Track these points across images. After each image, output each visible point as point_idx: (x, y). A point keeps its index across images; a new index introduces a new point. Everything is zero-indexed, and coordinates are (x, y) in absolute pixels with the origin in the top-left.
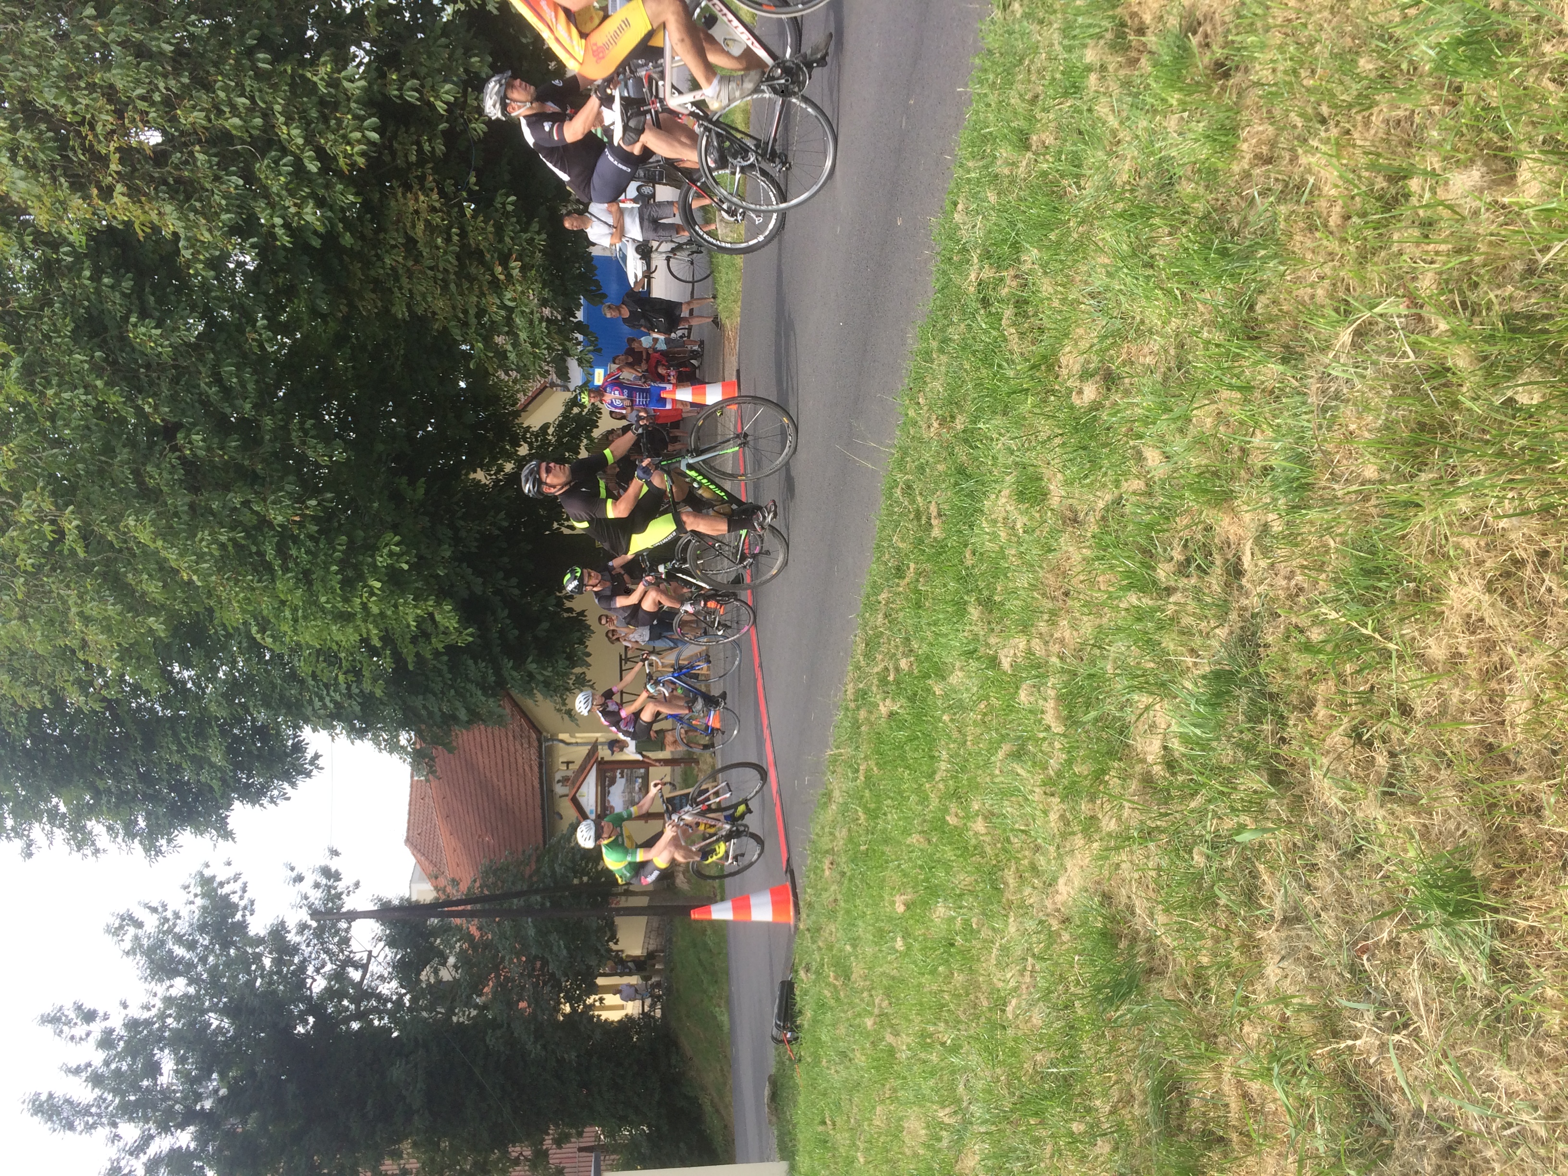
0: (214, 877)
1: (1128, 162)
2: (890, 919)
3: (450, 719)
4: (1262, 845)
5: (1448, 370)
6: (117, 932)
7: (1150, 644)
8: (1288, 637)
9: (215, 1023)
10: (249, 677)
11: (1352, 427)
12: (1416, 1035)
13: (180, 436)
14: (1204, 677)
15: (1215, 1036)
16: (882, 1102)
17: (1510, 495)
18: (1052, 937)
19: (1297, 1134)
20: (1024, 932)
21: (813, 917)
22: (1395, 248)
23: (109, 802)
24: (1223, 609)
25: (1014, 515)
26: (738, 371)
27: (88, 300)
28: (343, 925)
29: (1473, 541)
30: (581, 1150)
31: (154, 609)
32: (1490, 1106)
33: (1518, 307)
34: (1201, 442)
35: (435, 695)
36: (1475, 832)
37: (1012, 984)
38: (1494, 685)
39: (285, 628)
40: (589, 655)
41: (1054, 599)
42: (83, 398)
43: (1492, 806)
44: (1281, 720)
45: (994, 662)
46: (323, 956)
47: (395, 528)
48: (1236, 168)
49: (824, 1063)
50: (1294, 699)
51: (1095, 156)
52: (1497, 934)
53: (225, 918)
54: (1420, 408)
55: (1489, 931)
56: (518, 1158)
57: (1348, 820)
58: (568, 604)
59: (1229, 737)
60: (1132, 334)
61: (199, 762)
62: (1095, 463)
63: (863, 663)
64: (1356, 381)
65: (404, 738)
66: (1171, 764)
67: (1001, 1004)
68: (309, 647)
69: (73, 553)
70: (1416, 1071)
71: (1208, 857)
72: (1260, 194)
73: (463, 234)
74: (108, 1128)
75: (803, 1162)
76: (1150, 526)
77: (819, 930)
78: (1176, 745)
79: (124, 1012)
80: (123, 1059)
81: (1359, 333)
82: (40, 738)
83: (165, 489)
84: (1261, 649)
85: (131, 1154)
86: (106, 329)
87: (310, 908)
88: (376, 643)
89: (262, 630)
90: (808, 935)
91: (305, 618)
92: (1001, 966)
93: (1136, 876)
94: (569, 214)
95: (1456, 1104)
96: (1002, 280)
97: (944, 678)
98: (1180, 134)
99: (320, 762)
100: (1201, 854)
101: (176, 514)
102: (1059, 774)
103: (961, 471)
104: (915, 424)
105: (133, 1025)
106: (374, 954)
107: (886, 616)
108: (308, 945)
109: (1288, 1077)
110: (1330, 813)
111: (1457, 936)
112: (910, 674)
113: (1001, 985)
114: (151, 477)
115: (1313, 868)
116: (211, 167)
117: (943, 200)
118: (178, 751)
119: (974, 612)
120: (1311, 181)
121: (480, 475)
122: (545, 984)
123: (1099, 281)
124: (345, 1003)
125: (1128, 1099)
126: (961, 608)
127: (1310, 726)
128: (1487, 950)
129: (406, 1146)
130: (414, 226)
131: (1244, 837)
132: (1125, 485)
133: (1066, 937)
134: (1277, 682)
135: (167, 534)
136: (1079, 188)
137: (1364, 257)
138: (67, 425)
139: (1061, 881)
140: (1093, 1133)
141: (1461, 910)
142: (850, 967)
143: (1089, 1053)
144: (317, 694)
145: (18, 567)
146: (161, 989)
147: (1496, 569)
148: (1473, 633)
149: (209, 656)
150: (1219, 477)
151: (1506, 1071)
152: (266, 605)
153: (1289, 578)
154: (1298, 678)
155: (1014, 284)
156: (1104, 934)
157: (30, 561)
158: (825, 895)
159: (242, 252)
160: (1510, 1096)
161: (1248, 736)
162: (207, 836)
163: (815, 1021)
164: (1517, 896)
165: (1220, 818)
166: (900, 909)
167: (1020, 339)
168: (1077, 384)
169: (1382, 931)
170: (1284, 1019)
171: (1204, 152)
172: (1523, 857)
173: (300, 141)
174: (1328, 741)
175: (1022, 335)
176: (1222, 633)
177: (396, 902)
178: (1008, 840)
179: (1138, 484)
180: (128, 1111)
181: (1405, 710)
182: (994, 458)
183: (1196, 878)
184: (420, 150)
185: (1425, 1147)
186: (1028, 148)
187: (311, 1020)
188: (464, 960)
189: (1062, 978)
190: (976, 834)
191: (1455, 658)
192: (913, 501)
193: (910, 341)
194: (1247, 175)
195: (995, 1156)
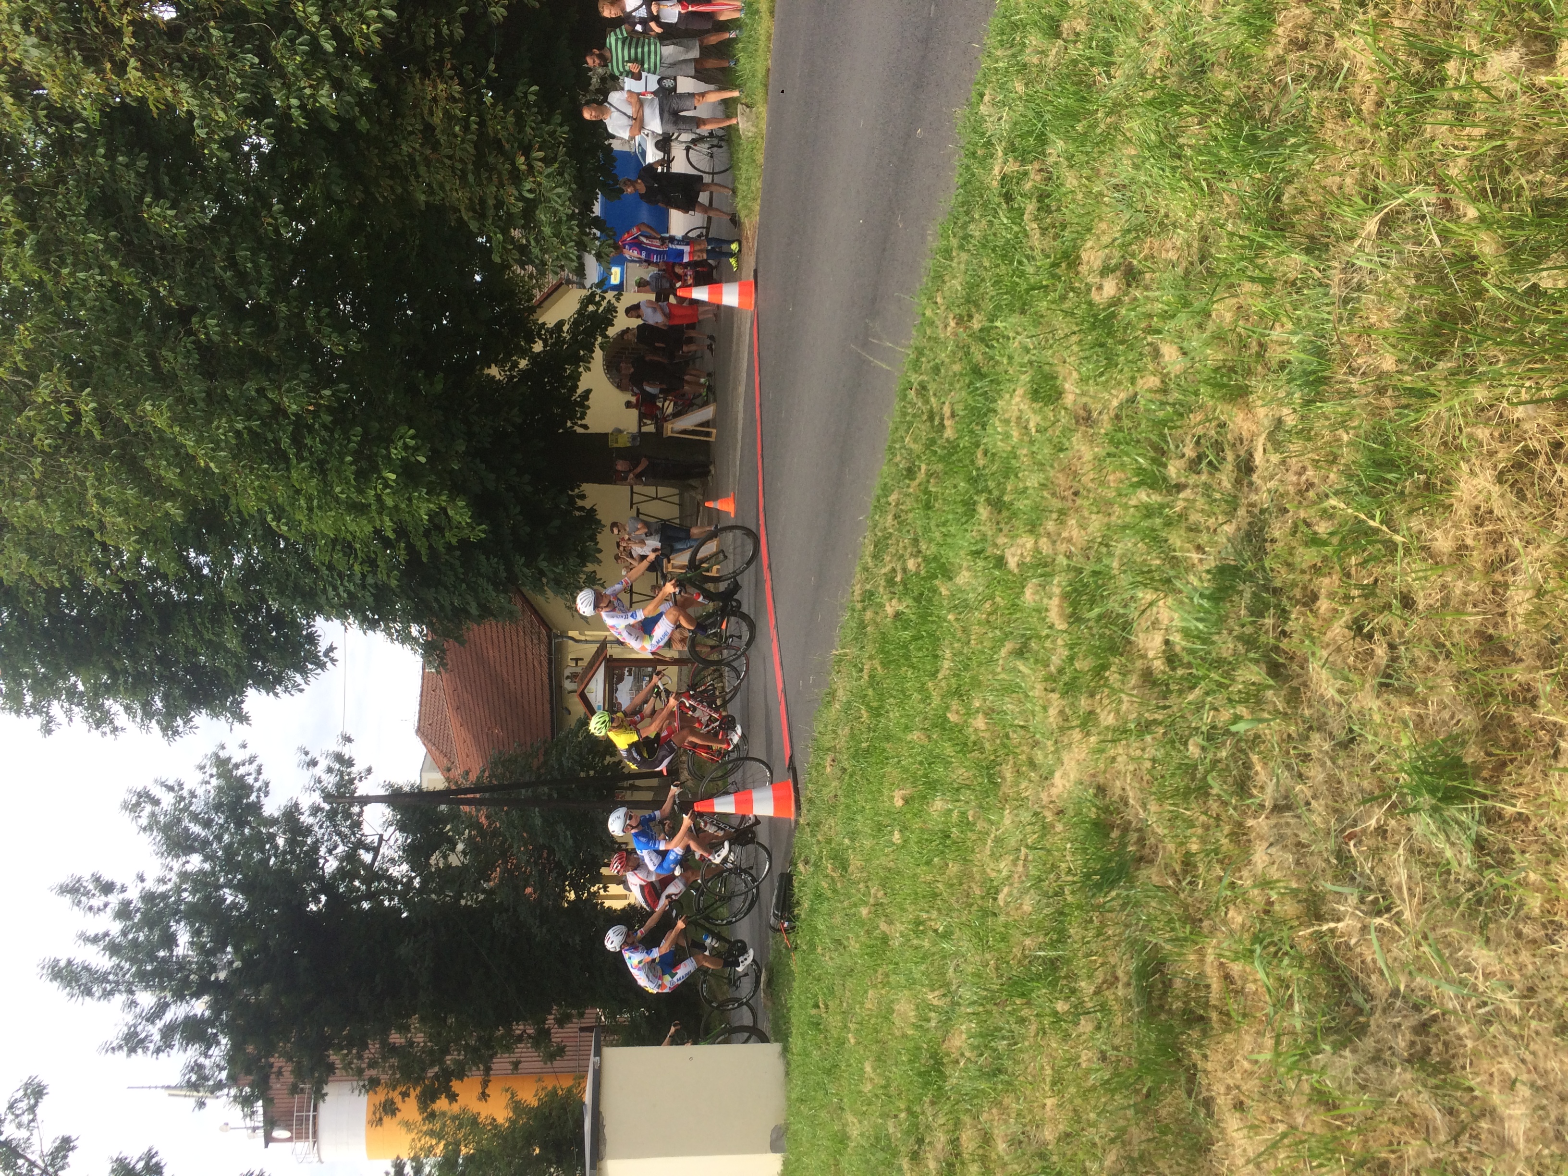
0: (229, 759)
1: (1160, 50)
2: (889, 813)
3: (460, 614)
4: (1257, 736)
5: (1475, 258)
6: (134, 808)
7: (1155, 540)
8: (1295, 532)
9: (230, 899)
10: (265, 565)
11: (1373, 319)
12: (1397, 919)
13: (194, 320)
14: (1208, 572)
15: (1201, 920)
16: (875, 986)
17: (1527, 384)
18: (1046, 829)
19: (1276, 1013)
20: (1019, 825)
21: (814, 812)
22: (1427, 135)
23: (126, 682)
24: (1233, 504)
25: (1029, 414)
26: (756, 271)
27: (102, 178)
28: (356, 809)
29: (1487, 432)
30: (582, 1029)
31: (172, 495)
32: (1466, 986)
33: (1549, 193)
34: (1219, 338)
35: (446, 588)
36: (1469, 719)
37: (1005, 873)
38: (1498, 577)
39: (299, 516)
40: (600, 551)
41: (1063, 498)
42: (99, 278)
43: (1489, 695)
44: (1284, 614)
45: (1000, 562)
46: (335, 838)
47: (410, 422)
48: (1270, 54)
49: (819, 950)
50: (1297, 593)
51: (1126, 43)
52: (1484, 820)
53: (239, 798)
54: (1442, 297)
55: (1477, 817)
56: (521, 1036)
57: (1343, 711)
58: (580, 503)
59: (1230, 632)
60: (1156, 229)
61: (216, 648)
62: (1111, 362)
63: (871, 564)
64: (1380, 270)
65: (414, 630)
66: (1171, 659)
67: (992, 892)
68: (324, 536)
69: (89, 434)
70: (1395, 952)
71: (1203, 749)
72: (1293, 80)
73: (482, 123)
74: (125, 995)
75: (796, 1043)
76: (1163, 423)
77: (818, 824)
78: (1176, 638)
79: (140, 885)
80: (139, 930)
81: (1383, 222)
82: (58, 618)
83: (181, 374)
84: (1268, 544)
85: (148, 1020)
86: (121, 209)
87: (323, 791)
88: (391, 535)
89: (278, 519)
90: (808, 830)
91: (320, 507)
92: (995, 857)
93: (1131, 768)
94: (588, 103)
95: (1432, 983)
96: (1026, 174)
97: (951, 579)
98: (1215, 18)
99: (334, 655)
100: (1197, 745)
101: (192, 401)
102: (1061, 671)
103: (977, 372)
104: (932, 323)
105: (149, 898)
106: (385, 837)
107: (896, 517)
108: (321, 827)
109: (1269, 958)
110: (1326, 705)
111: (1445, 822)
112: (917, 574)
113: (993, 875)
114: (166, 361)
115: (1306, 758)
116: (226, 44)
117: (970, 91)
118: (194, 636)
119: (983, 512)
120: (1346, 65)
121: (494, 371)
122: (551, 871)
123: (1125, 171)
124: (357, 883)
125: (1112, 981)
126: (970, 508)
127: (1311, 619)
128: (1474, 836)
129: (415, 1021)
130: (431, 113)
131: (1240, 727)
132: (1140, 382)
133: (1059, 827)
134: (1282, 577)
135: (184, 421)
136: (1110, 77)
137: (1395, 144)
138: (83, 304)
139: (1057, 775)
140: (1078, 1011)
141: (1450, 796)
142: (847, 860)
143: (1077, 938)
144: (330, 584)
145: (35, 447)
146: (176, 865)
147: (1508, 460)
148: (1481, 525)
149: (224, 543)
150: (1236, 373)
151: (1485, 952)
152: (281, 494)
153: (1300, 474)
154: (1303, 572)
155: (1038, 178)
156: (1096, 824)
157: (47, 442)
158: (825, 791)
159: (258, 134)
160: (1487, 976)
161: (1249, 630)
162: (222, 718)
163: (812, 911)
164: (1506, 785)
165: (1216, 709)
166: (899, 803)
167: (1043, 234)
168: (1097, 280)
169: (1370, 817)
170: (1270, 903)
171: (1238, 37)
172: (1515, 745)
173: (316, 19)
174: (1329, 634)
175: (1044, 231)
176: (1229, 529)
177: (407, 789)
178: (1007, 736)
179: (1154, 381)
180: (144, 978)
181: (1407, 602)
182: (1010, 358)
183: (1189, 769)
184: (438, 34)
185: (1400, 1025)
186: (1058, 35)
187: (323, 898)
188: (472, 848)
189: (1054, 867)
190: (976, 730)
191: (1462, 549)
192: (927, 402)
193: (930, 238)
194: (1281, 61)
195: (981, 1035)
